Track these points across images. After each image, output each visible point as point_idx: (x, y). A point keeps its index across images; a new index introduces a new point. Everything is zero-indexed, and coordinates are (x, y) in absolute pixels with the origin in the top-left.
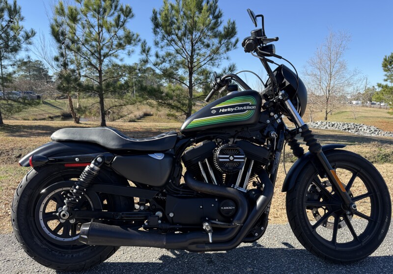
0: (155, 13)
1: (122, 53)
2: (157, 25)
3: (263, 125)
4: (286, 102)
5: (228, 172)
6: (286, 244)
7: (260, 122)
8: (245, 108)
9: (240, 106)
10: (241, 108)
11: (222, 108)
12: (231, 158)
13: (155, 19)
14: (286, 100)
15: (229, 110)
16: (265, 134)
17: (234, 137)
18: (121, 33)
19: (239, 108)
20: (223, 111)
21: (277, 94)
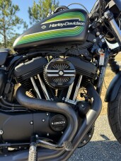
0: (30, 8)
1: (15, 28)
2: (31, 15)
3: (90, 43)
4: (111, 22)
6: (103, 136)
7: (87, 41)
8: (74, 23)
9: (70, 21)
10: (71, 24)
11: (52, 23)
12: (61, 73)
13: (30, 11)
14: (111, 19)
15: (59, 25)
16: (92, 51)
17: (64, 55)
18: (14, 18)
19: (69, 24)
20: (53, 26)
21: (103, 15)
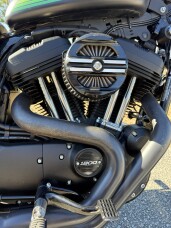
5: (91, 98)
7: (149, 11)
12: (98, 66)
16: (157, 32)
